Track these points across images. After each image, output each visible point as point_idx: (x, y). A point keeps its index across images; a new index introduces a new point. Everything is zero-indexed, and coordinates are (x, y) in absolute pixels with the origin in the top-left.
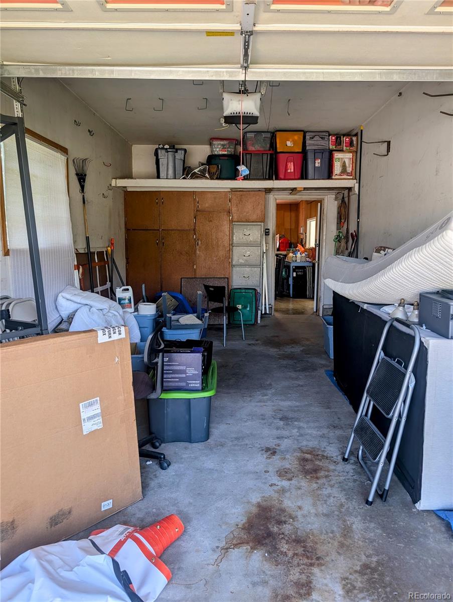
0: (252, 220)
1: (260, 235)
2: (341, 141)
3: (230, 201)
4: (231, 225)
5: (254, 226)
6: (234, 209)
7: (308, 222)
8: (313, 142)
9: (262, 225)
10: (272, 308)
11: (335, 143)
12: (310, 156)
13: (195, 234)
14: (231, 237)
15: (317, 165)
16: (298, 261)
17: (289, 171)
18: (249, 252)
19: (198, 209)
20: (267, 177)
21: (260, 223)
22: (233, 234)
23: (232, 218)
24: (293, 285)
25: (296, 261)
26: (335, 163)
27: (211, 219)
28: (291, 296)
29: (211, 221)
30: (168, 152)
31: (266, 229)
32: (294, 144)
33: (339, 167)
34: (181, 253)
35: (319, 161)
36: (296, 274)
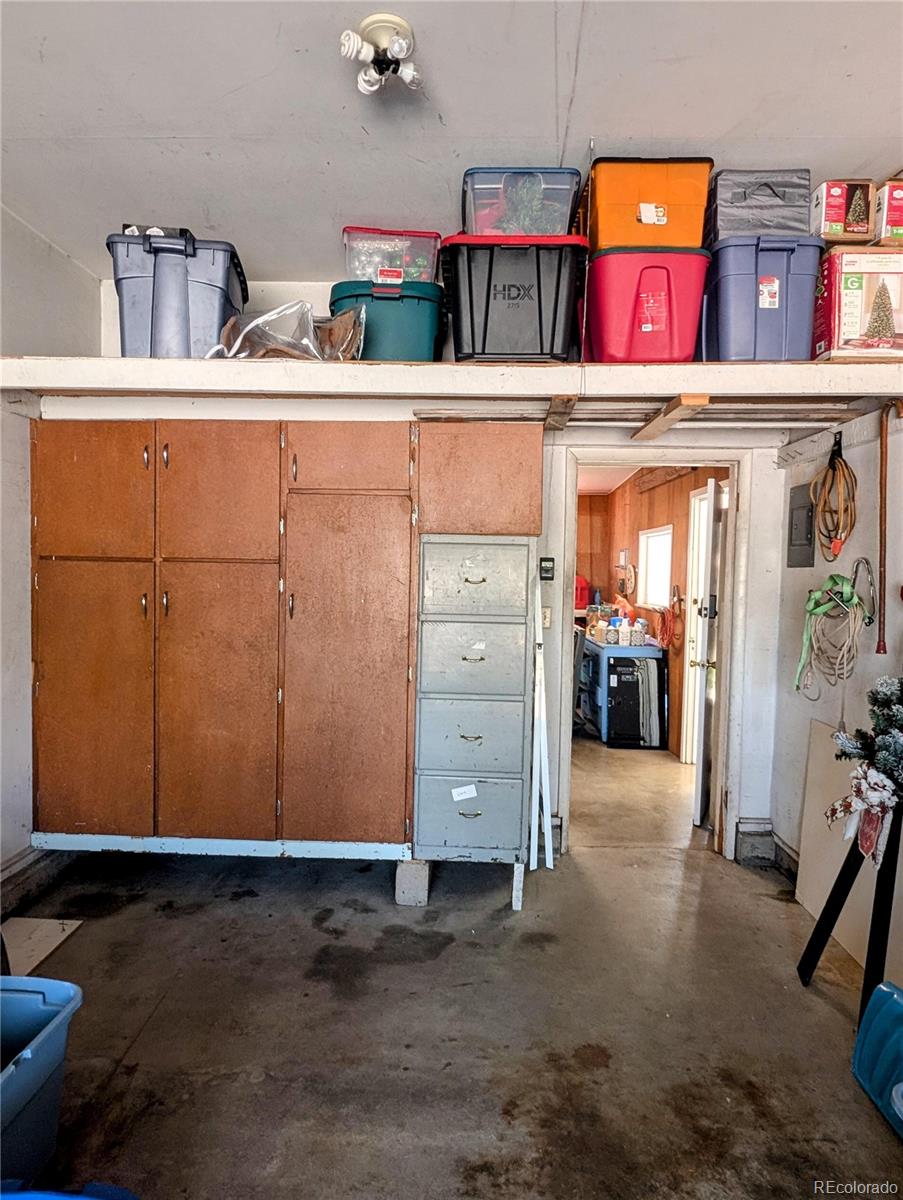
0: (495, 528)
1: (522, 584)
2: (867, 205)
3: (412, 458)
4: (416, 542)
5: (500, 551)
6: (427, 489)
7: (643, 538)
8: (746, 214)
9: (533, 548)
10: (560, 827)
11: (843, 212)
12: (735, 265)
13: (281, 575)
14: (415, 590)
15: (765, 302)
16: (624, 643)
17: (647, 328)
18: (482, 646)
19: (295, 485)
20: (558, 350)
21: (524, 540)
22: (422, 576)
23: (419, 520)
24: (609, 710)
25: (617, 643)
26: (844, 292)
27: (343, 521)
28: (604, 739)
29: (341, 529)
30: (156, 251)
31: (542, 560)
32: (668, 214)
33: (857, 312)
34: (230, 646)
35: (776, 286)
36: (619, 681)
